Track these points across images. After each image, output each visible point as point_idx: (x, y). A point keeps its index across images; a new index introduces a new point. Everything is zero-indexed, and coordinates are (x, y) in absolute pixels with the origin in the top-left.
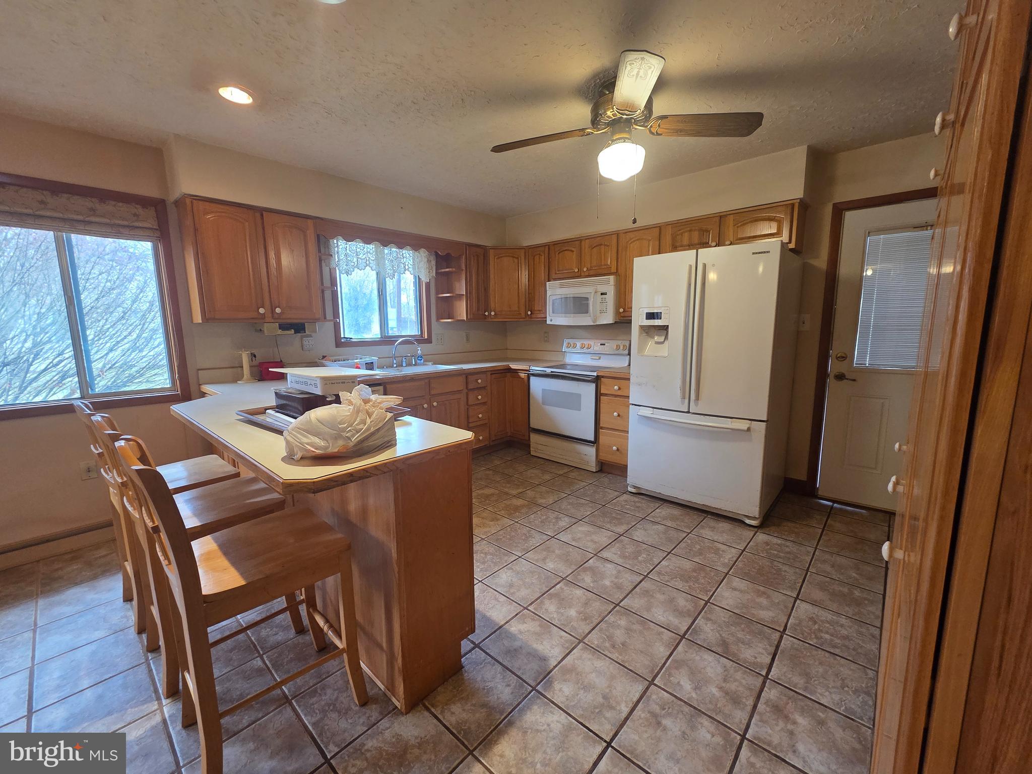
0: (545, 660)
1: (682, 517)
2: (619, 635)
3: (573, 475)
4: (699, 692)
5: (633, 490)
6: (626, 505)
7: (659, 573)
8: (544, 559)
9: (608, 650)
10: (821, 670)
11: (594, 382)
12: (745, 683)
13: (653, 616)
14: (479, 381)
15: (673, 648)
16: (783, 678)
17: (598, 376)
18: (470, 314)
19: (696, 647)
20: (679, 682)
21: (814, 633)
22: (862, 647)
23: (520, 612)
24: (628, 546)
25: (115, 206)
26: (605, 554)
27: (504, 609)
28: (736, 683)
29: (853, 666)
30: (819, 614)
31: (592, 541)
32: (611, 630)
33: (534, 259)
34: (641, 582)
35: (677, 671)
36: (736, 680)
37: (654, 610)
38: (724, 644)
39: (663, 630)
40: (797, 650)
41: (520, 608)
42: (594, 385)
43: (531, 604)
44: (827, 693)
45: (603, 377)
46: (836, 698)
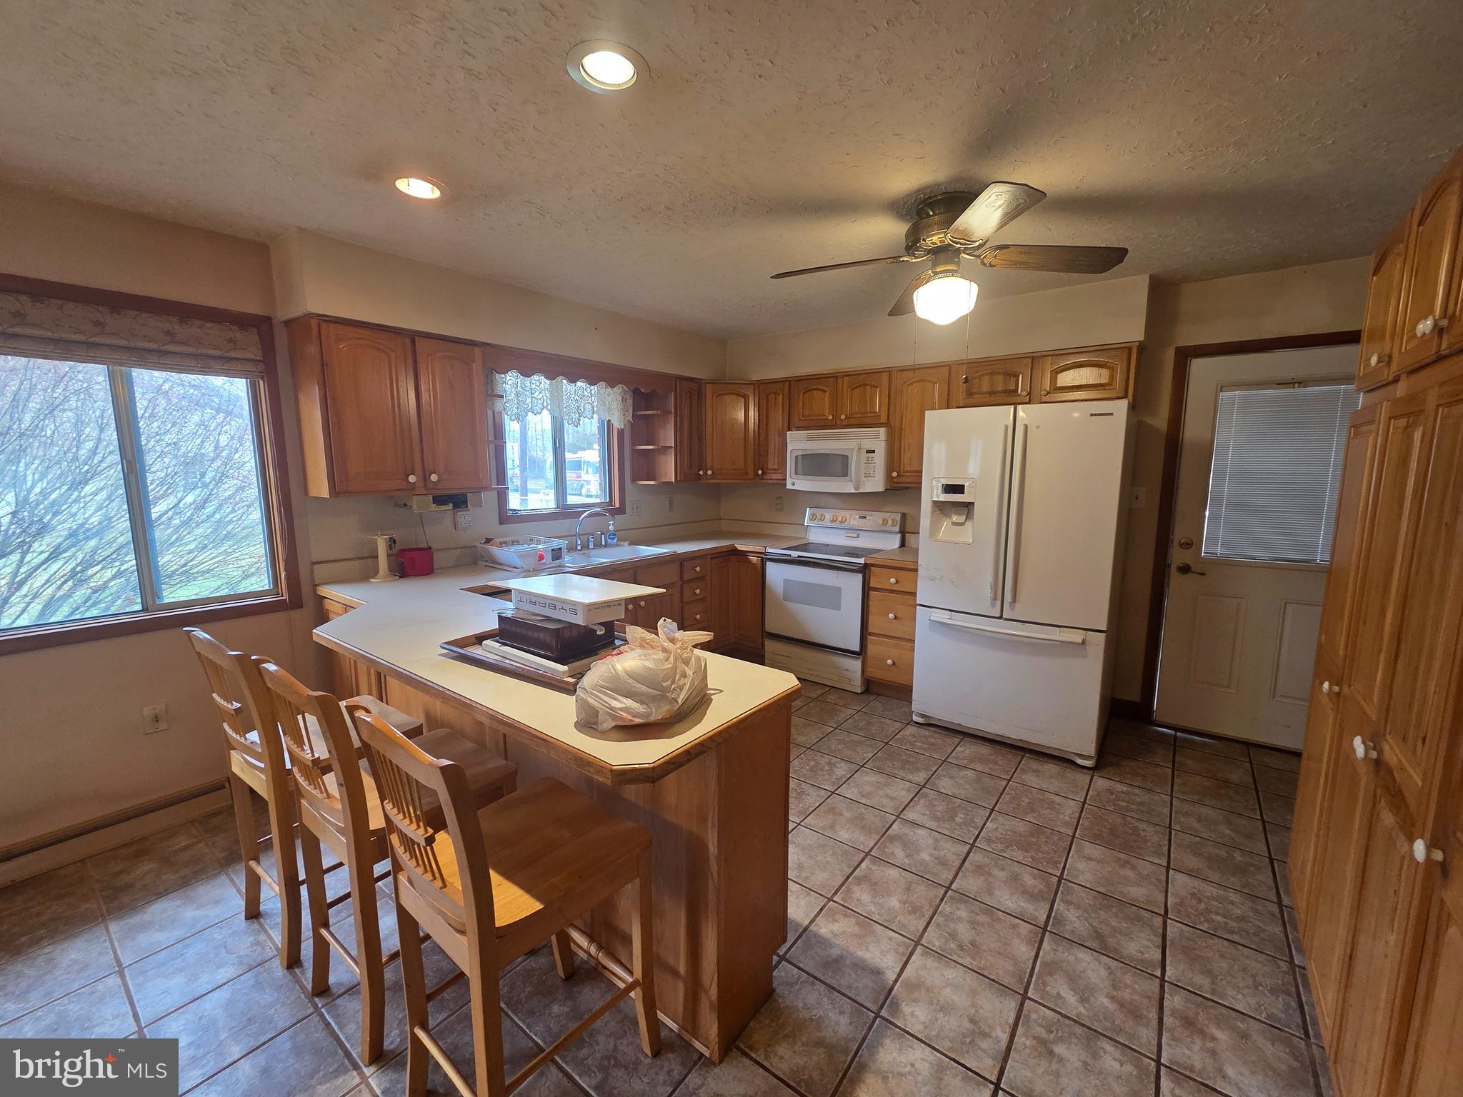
0: (879, 973)
1: (993, 757)
2: (964, 932)
3: (832, 698)
4: (1087, 1005)
5: (920, 720)
6: (916, 741)
7: (988, 840)
8: (832, 826)
9: (956, 954)
10: (1224, 965)
11: (860, 572)
12: (1140, 989)
13: (999, 902)
14: (698, 569)
15: (1036, 945)
16: (1182, 978)
17: (865, 564)
18: (680, 476)
19: (1065, 943)
20: (1058, 993)
21: (1202, 914)
22: (1263, 931)
23: (824, 906)
24: (936, 803)
25: (201, 327)
26: (910, 815)
27: (803, 903)
28: (1128, 990)
29: (1261, 957)
30: (1201, 889)
31: (887, 796)
32: (952, 925)
33: (767, 398)
34: (968, 853)
35: (1050, 978)
36: (1127, 986)
37: (997, 893)
38: (1099, 936)
39: (1017, 921)
40: (1189, 939)
41: (823, 901)
42: (860, 576)
43: (836, 893)
44: (1240, 996)
45: (873, 565)
46: (1252, 1001)
